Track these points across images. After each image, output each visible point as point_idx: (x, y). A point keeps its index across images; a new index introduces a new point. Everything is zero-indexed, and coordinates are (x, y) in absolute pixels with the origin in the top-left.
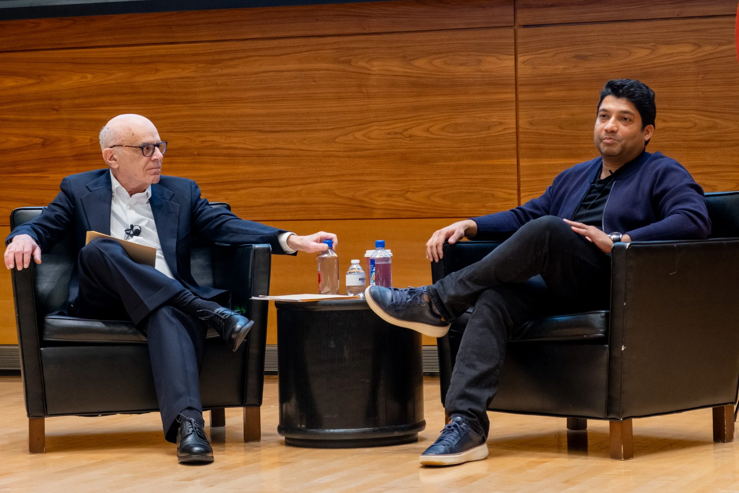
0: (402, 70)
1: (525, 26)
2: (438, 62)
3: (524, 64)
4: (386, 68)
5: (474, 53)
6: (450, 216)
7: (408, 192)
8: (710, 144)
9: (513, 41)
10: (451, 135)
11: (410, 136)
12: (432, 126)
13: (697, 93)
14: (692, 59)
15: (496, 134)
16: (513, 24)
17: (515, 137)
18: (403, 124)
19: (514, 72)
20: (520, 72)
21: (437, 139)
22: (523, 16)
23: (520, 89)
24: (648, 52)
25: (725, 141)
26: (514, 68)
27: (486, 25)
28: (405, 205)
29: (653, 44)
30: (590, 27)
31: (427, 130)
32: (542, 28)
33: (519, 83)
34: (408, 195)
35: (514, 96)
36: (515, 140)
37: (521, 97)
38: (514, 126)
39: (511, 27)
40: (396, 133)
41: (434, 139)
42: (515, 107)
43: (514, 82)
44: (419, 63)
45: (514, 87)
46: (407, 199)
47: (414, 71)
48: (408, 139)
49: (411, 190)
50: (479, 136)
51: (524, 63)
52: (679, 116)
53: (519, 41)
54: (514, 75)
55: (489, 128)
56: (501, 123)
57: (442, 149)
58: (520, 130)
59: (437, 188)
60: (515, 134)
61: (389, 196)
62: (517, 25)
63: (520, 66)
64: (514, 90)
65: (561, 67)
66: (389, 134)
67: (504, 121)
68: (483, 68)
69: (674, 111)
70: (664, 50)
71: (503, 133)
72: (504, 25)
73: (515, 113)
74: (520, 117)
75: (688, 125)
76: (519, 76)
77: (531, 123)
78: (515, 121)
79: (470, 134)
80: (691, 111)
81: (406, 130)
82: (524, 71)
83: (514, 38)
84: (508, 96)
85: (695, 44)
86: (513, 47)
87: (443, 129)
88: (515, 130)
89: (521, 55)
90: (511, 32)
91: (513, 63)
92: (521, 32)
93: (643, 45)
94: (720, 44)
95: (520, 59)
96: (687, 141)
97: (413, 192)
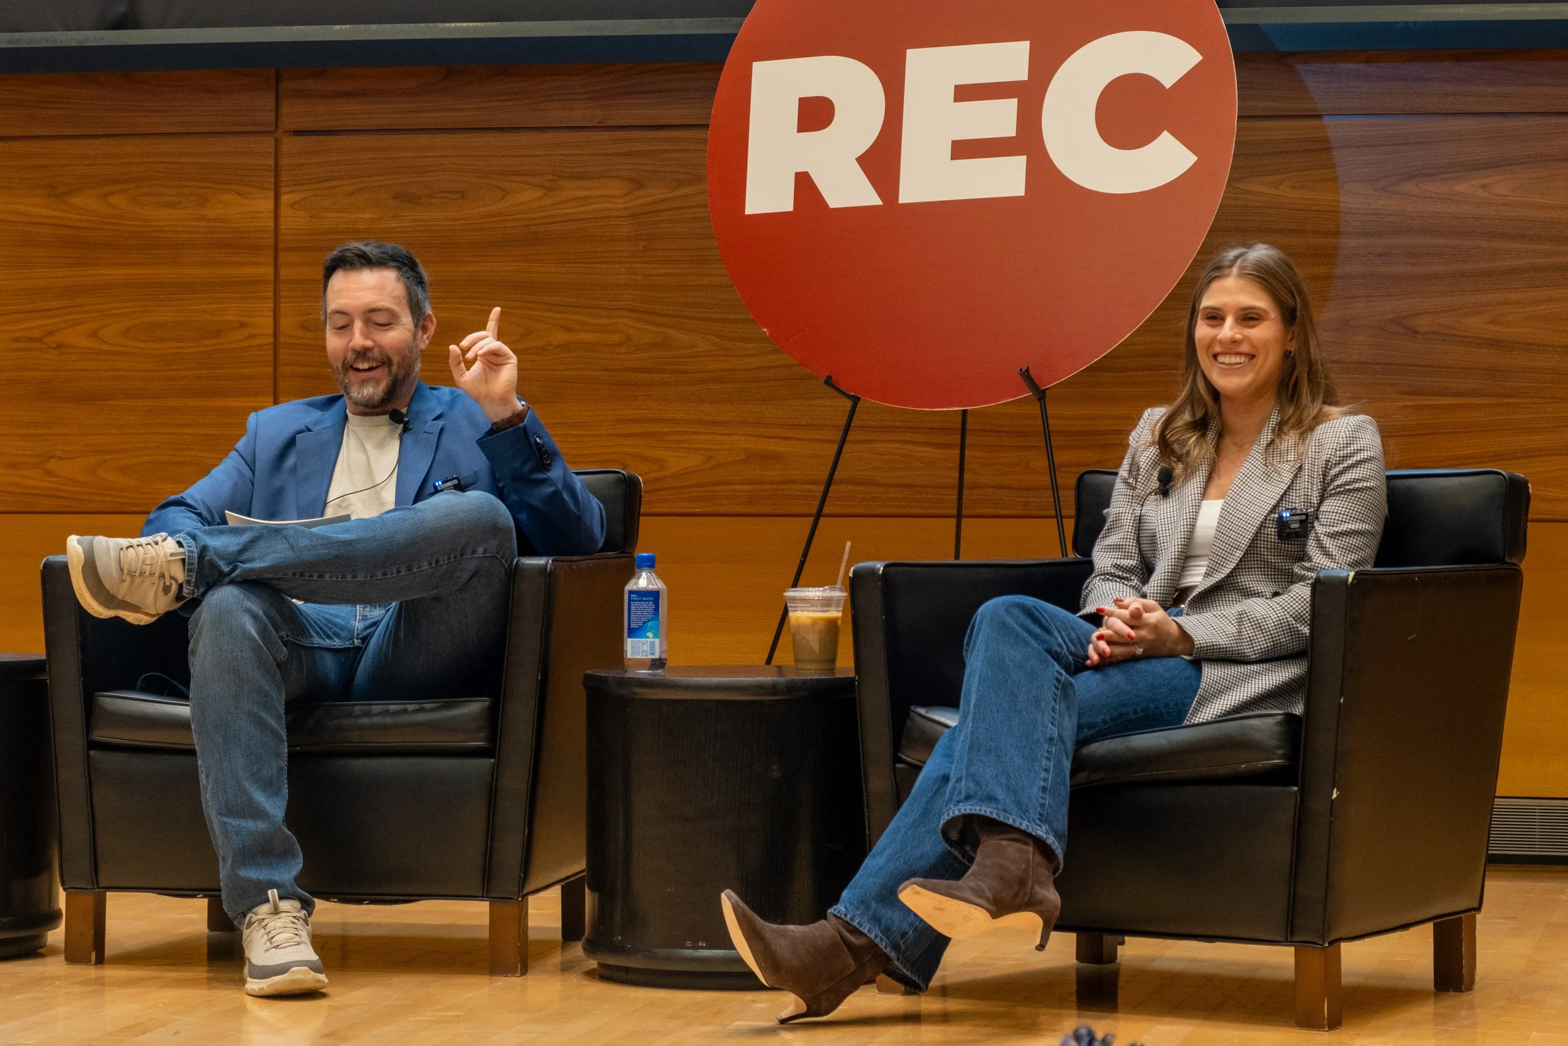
0: (45, 212)
1: (297, 133)
2: (120, 201)
3: (294, 208)
4: (12, 207)
5: (193, 183)
6: (134, 509)
7: (50, 458)
8: (657, 377)
9: (272, 163)
10: (141, 345)
11: (59, 346)
12: (103, 327)
13: (633, 277)
14: (625, 209)
15: (235, 345)
16: (273, 129)
17: (271, 352)
18: (45, 322)
19: (272, 224)
20: (284, 224)
21: (113, 353)
22: (294, 113)
23: (284, 257)
24: (540, 193)
25: (685, 372)
26: (272, 215)
27: (220, 129)
28: (44, 484)
29: (550, 177)
30: (424, 139)
31: (94, 335)
32: (332, 138)
33: (282, 245)
34: (52, 465)
35: (271, 270)
36: (271, 358)
37: (284, 273)
38: (271, 331)
39: (269, 133)
40: (30, 339)
41: (107, 353)
42: (272, 294)
43: (271, 242)
44: (83, 200)
45: (272, 252)
46: (50, 473)
47: (71, 216)
48: (53, 351)
49: (58, 454)
50: (199, 349)
51: (292, 206)
52: (595, 321)
53: (284, 161)
54: (272, 229)
55: (218, 334)
56: (243, 325)
57: (122, 373)
58: (282, 339)
59: (111, 452)
60: (271, 346)
61: (13, 466)
62: (280, 130)
63: (284, 211)
64: (272, 260)
65: (367, 216)
66: (16, 340)
67: (252, 320)
68: (210, 213)
69: (587, 311)
70: (571, 190)
71: (247, 344)
72: (256, 128)
73: (272, 305)
74: (282, 313)
75: (615, 338)
76: (282, 231)
77: (303, 326)
78: (272, 320)
79: (180, 345)
80: (620, 313)
81: (51, 333)
82: (294, 221)
83: (273, 156)
84: (261, 270)
85: (632, 180)
86: (272, 174)
87: (126, 333)
88: (271, 340)
89: (287, 189)
90: (268, 143)
91: (270, 205)
92: (289, 144)
93: (530, 179)
94: (680, 183)
95: (285, 199)
96: (612, 370)
97: (60, 458)
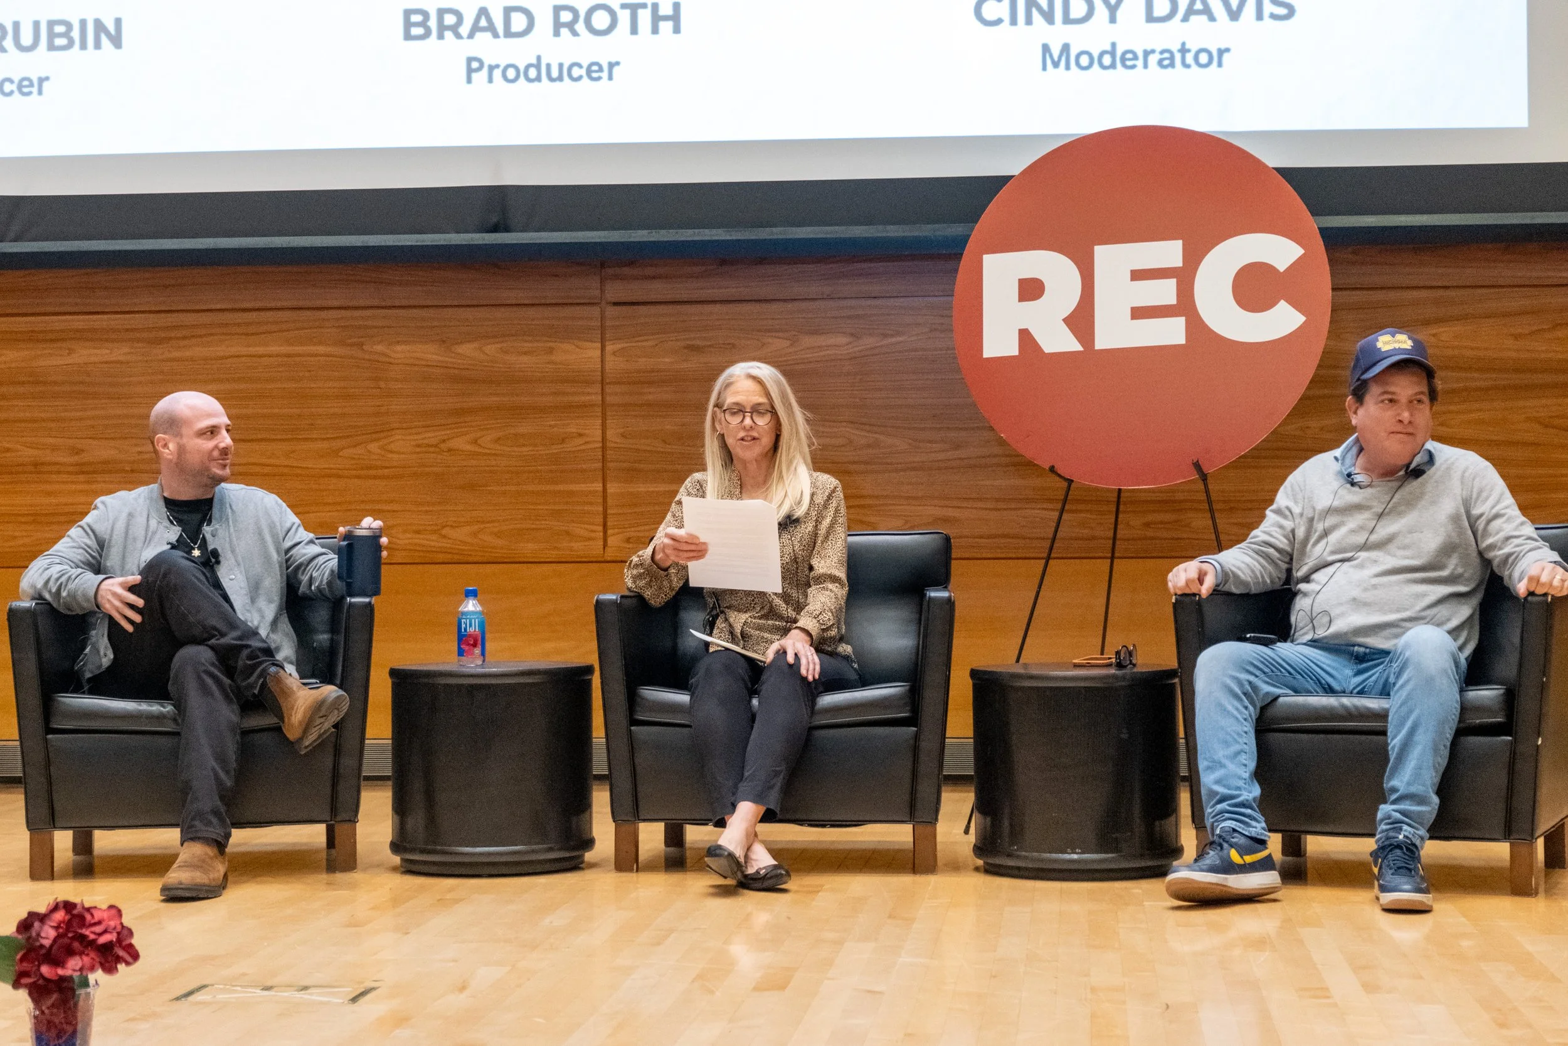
0: (439, 358)
1: (616, 304)
2: (491, 349)
3: (615, 355)
5: (544, 339)
7: (444, 526)
9: (599, 324)
10: (508, 449)
11: (450, 450)
12: (481, 437)
13: (852, 400)
14: (847, 354)
15: (576, 449)
16: (599, 301)
17: (601, 454)
18: (439, 433)
19: (600, 366)
20: (609, 366)
21: (488, 455)
22: (616, 290)
23: (609, 389)
24: (788, 343)
25: (891, 464)
26: (600, 360)
27: (562, 301)
28: (440, 545)
31: (475, 442)
32: (641, 307)
33: (607, 381)
34: (446, 531)
35: (600, 398)
36: (601, 457)
37: (609, 399)
38: (600, 439)
39: (596, 304)
40: (429, 446)
41: (486, 454)
42: (601, 414)
43: (600, 378)
44: (464, 349)
45: (600, 385)
46: (444, 537)
47: (455, 360)
48: (446, 454)
49: (450, 523)
50: (549, 452)
51: (614, 353)
53: (608, 323)
54: (600, 369)
55: (563, 441)
56: (580, 435)
57: (495, 468)
58: (608, 445)
59: (488, 522)
60: (601, 449)
61: (418, 532)
62: (604, 302)
63: (609, 358)
64: (600, 391)
65: (667, 360)
66: (419, 446)
67: (586, 432)
68: (556, 359)
69: (821, 423)
70: (808, 341)
71: (583, 447)
72: (587, 301)
73: (601, 422)
74: (608, 426)
75: (841, 441)
76: (607, 371)
77: (623, 436)
78: (601, 432)
79: (535, 449)
80: (844, 424)
81: (444, 441)
82: (614, 364)
83: (600, 320)
84: (592, 398)
85: (851, 334)
86: (600, 332)
87: (497, 440)
88: (601, 445)
89: (610, 342)
90: (595, 311)
91: (598, 353)
92: (611, 311)
93: (781, 334)
94: (885, 336)
95: (609, 348)
97: (452, 526)
